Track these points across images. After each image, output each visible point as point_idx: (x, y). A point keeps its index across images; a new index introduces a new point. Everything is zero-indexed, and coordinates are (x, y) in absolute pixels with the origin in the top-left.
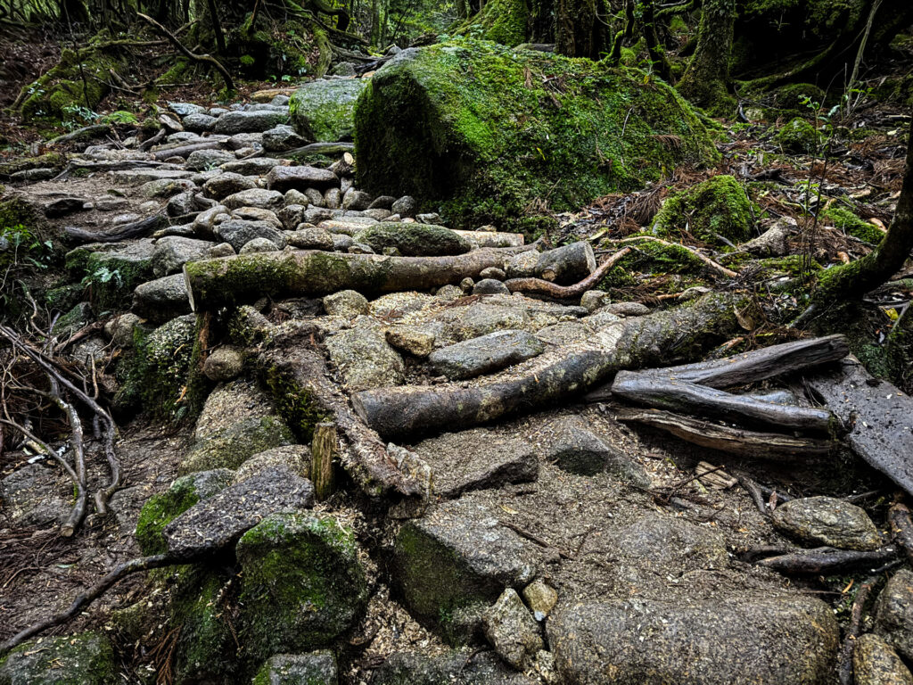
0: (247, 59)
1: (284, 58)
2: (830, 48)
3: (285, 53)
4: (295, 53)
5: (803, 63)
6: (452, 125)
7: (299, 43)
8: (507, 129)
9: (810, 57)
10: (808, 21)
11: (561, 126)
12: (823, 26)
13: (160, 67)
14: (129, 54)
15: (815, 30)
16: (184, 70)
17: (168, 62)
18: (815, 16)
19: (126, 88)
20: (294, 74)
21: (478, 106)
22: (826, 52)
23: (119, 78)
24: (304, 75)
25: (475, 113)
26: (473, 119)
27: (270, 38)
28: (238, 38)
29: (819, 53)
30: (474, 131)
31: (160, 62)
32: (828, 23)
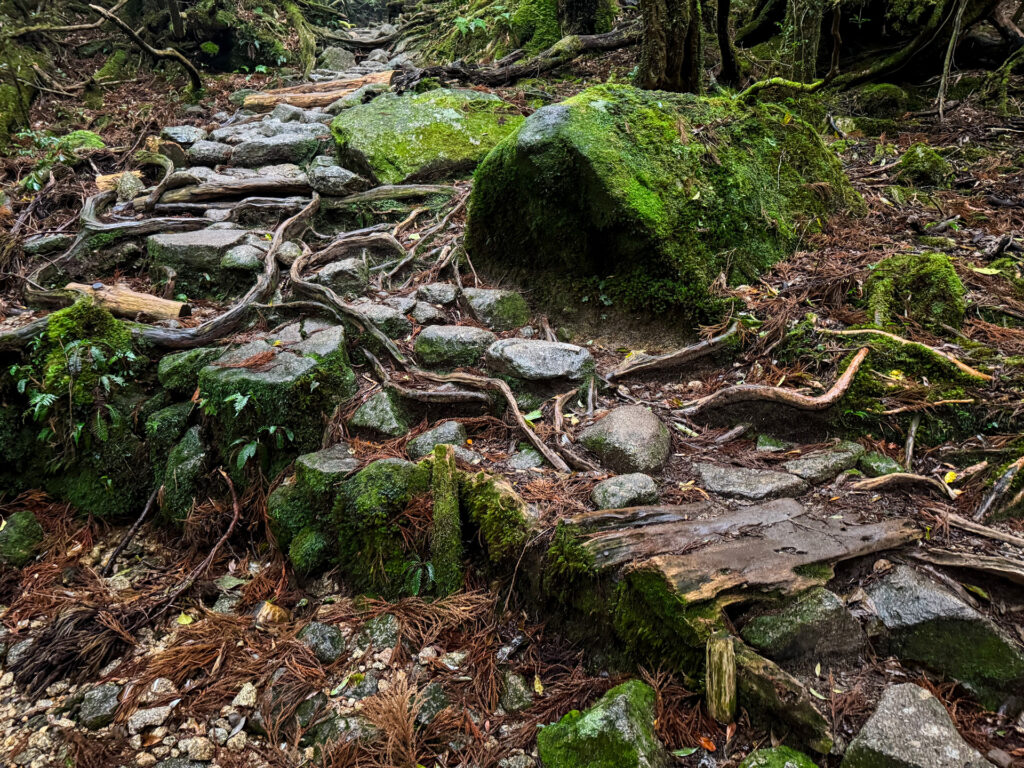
0: (211, 47)
1: (257, 43)
2: (911, 45)
3: (257, 38)
4: (269, 38)
5: (882, 60)
6: (624, 201)
7: (271, 24)
8: (676, 198)
9: (890, 53)
10: (889, 15)
11: (726, 187)
12: (904, 22)
13: (91, 56)
14: (50, 41)
15: (896, 26)
16: (126, 62)
17: (101, 50)
18: (895, 9)
19: (58, 89)
20: (272, 63)
21: (647, 176)
22: (907, 49)
23: (46, 77)
24: (284, 65)
25: (643, 183)
26: (643, 190)
27: (235, 19)
28: (196, 20)
29: (899, 50)
30: (647, 204)
31: (91, 50)
32: (910, 18)
